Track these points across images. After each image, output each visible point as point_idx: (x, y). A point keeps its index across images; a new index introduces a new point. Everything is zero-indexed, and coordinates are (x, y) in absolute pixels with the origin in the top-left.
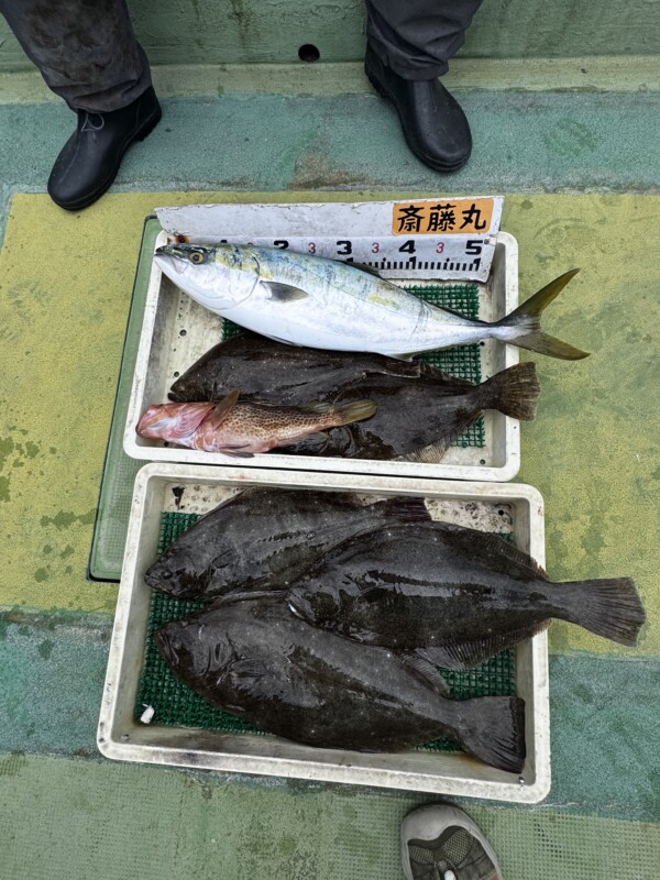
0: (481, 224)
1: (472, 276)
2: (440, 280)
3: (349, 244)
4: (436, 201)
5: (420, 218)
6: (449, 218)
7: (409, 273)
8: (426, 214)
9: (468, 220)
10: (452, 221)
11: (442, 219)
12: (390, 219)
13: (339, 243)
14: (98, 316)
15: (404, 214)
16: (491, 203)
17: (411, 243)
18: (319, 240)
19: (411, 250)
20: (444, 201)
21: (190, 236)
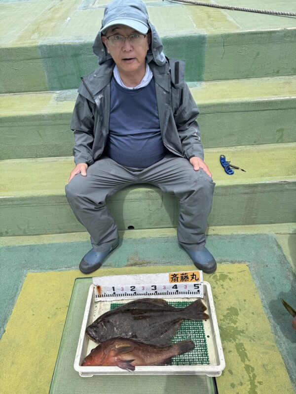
0: (197, 279)
1: (198, 296)
2: (188, 298)
3: (155, 286)
4: (182, 272)
5: (177, 278)
6: (187, 277)
7: (177, 296)
8: (179, 276)
9: (193, 278)
10: (188, 278)
11: (184, 278)
12: (168, 278)
13: (152, 286)
15: (172, 277)
16: (199, 273)
17: (176, 285)
18: (146, 285)
19: (176, 288)
20: (184, 272)
21: (102, 286)
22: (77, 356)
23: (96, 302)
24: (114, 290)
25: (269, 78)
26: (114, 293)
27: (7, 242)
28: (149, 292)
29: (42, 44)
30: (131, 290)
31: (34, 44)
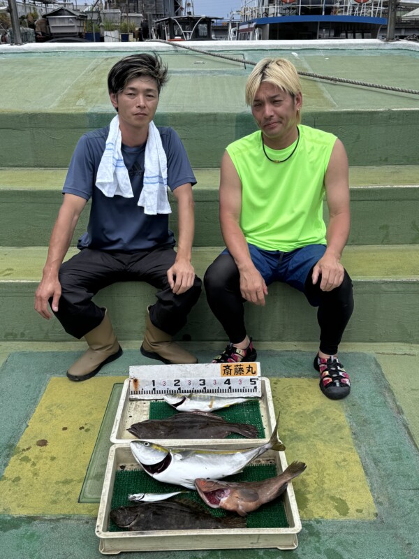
0: (254, 372)
1: (255, 394)
3: (204, 380)
5: (231, 370)
6: (241, 369)
7: (230, 395)
8: (233, 368)
9: (249, 371)
10: (243, 371)
11: (239, 370)
12: (220, 370)
13: (200, 380)
14: (90, 413)
15: (224, 368)
16: (256, 365)
17: (228, 380)
18: (192, 379)
19: (229, 383)
21: (140, 379)
24: (154, 385)
25: (374, 167)
26: (154, 389)
27: (21, 347)
28: (196, 389)
29: (92, 111)
30: (175, 385)
31: (82, 111)
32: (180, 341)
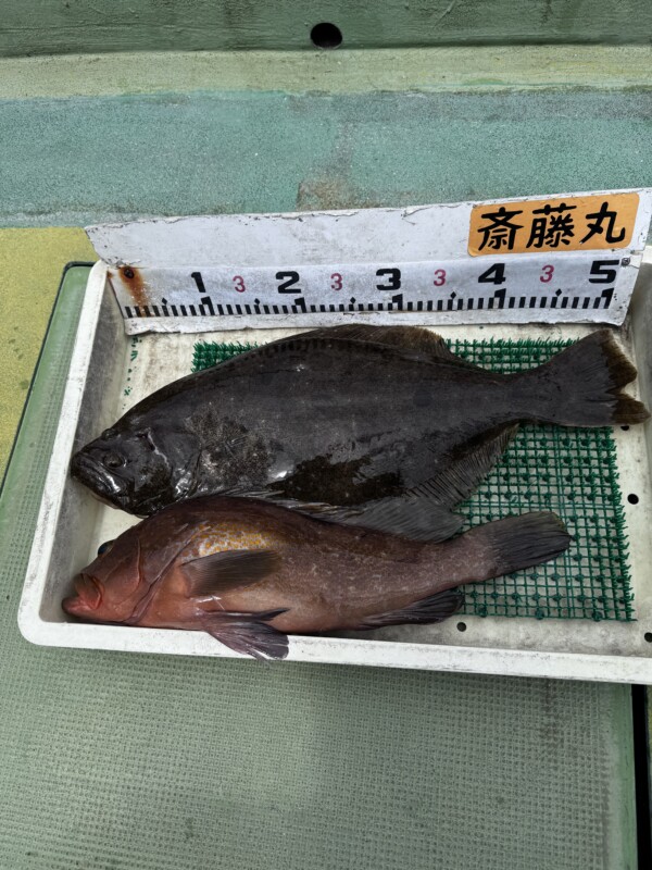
0: (616, 233)
1: (599, 316)
2: (544, 325)
3: (396, 273)
4: (543, 199)
5: (514, 228)
6: (564, 225)
7: (493, 316)
8: (525, 221)
9: (596, 229)
10: (568, 231)
11: (551, 229)
12: (465, 232)
13: (381, 272)
15: (489, 222)
16: (635, 200)
17: (498, 268)
18: (348, 268)
19: (499, 279)
20: (556, 199)
21: (144, 267)
22: (33, 578)
23: (136, 338)
24: (201, 288)
26: (207, 301)
28: (361, 300)
30: (282, 289)
32: (304, 48)
